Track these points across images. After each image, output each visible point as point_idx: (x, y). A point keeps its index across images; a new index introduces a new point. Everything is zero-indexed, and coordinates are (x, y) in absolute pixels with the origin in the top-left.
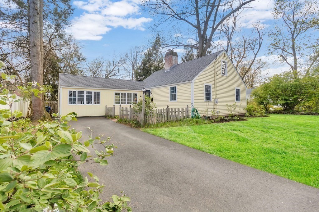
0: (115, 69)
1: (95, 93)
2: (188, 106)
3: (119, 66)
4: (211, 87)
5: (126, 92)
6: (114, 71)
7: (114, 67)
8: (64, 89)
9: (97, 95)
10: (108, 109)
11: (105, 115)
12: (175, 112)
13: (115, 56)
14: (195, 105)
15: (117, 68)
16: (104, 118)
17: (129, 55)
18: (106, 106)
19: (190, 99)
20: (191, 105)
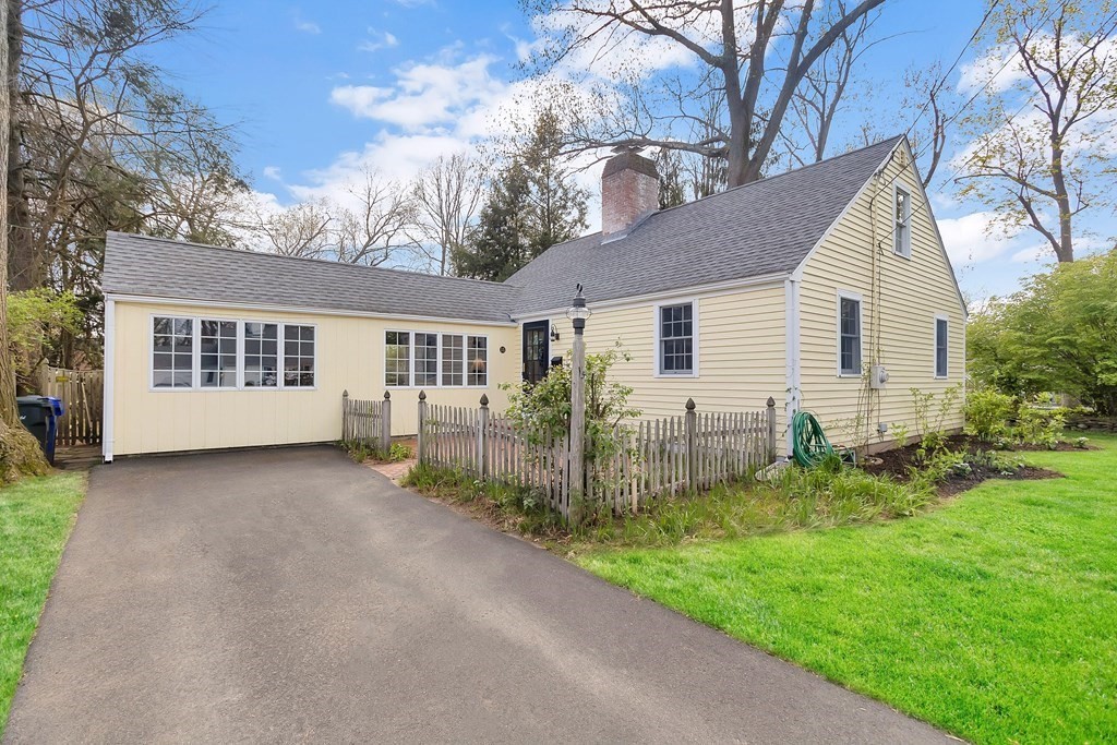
0: (373, 246)
1: (291, 331)
2: (771, 403)
3: (390, 234)
4: (862, 305)
5: (440, 330)
6: (371, 254)
7: (370, 239)
8: (128, 308)
9: (302, 339)
10: (352, 410)
11: (339, 437)
12: (724, 433)
13: (373, 194)
14: (807, 396)
15: (381, 242)
16: (332, 453)
17: (430, 190)
18: (345, 395)
19: (781, 363)
20: (789, 397)
